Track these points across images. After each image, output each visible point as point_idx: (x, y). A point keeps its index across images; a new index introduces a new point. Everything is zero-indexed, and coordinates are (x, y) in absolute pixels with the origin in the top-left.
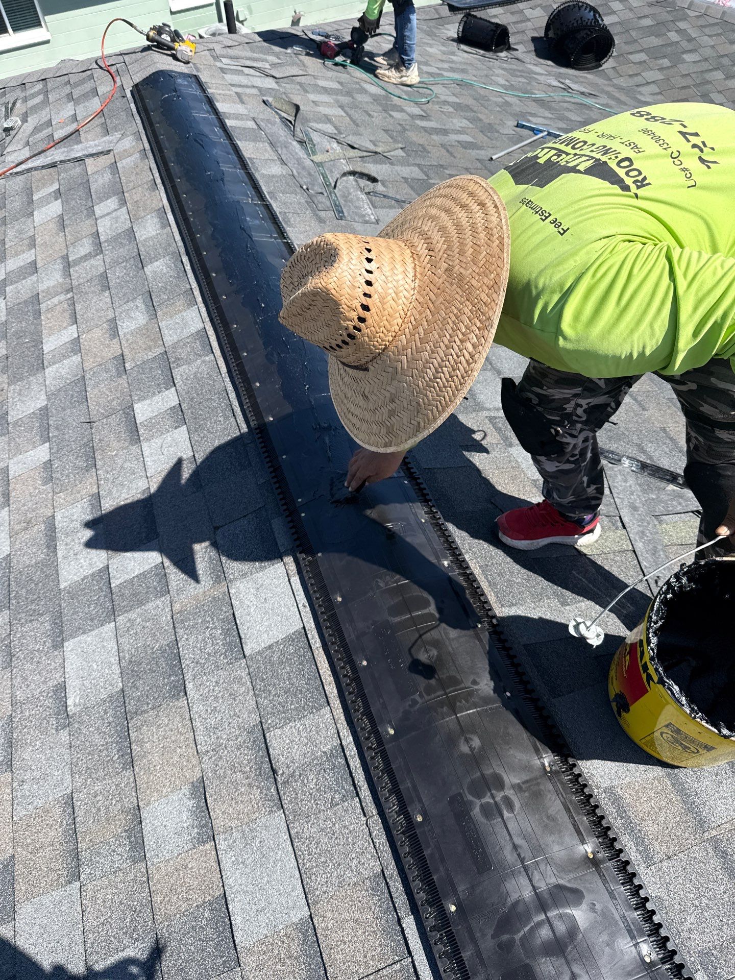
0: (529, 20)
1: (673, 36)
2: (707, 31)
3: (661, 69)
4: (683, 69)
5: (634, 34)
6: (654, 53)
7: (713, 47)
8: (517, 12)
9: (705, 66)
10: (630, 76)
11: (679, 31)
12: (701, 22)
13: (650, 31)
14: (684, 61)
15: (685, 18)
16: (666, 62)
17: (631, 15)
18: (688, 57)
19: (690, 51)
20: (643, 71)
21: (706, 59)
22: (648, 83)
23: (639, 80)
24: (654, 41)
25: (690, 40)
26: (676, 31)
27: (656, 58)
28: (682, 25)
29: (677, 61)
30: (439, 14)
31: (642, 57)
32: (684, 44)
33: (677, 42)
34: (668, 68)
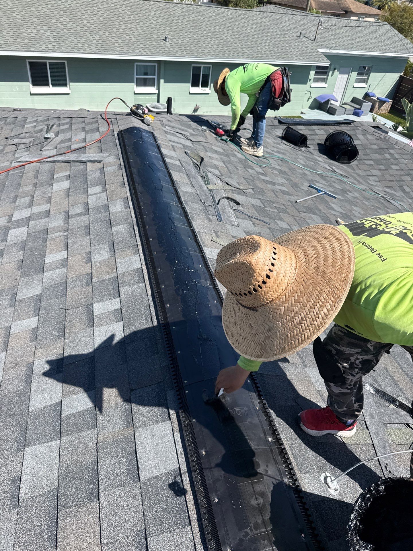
0: (317, 135)
1: (387, 156)
2: (404, 156)
3: (380, 170)
4: (391, 172)
5: (368, 151)
6: (378, 162)
7: (406, 164)
8: (312, 130)
9: (402, 173)
10: (365, 170)
11: (390, 154)
12: (401, 152)
13: (376, 151)
14: (391, 169)
15: (393, 148)
16: (382, 167)
17: (367, 142)
18: (393, 167)
19: (395, 164)
20: (371, 169)
21: (402, 170)
22: (373, 175)
23: (369, 173)
24: (377, 156)
25: (395, 159)
26: (389, 154)
27: (378, 164)
28: (392, 151)
29: (388, 167)
30: (273, 123)
31: (371, 162)
32: (392, 160)
33: (389, 159)
34: (383, 170)
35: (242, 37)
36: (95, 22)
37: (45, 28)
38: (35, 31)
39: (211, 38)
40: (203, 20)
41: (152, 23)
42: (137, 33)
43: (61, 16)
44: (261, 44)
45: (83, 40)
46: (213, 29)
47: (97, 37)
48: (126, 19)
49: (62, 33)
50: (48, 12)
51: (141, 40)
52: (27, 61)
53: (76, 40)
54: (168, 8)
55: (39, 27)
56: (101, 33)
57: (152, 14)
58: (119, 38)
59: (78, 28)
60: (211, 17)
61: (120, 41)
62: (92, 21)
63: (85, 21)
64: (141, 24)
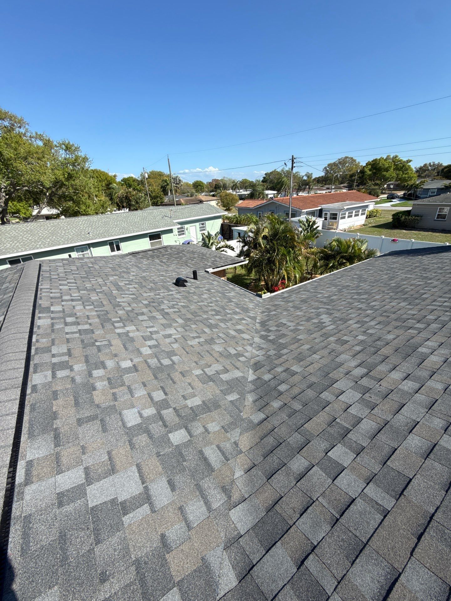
1: (181, 255)
6: (176, 258)
13: (176, 254)
15: (184, 251)
24: (177, 256)
29: (181, 259)
35: (132, 224)
36: (46, 233)
37: (15, 242)
38: (9, 245)
39: (115, 228)
40: (110, 221)
41: (81, 227)
42: (72, 234)
43: (25, 235)
44: (143, 225)
45: (40, 243)
46: (116, 223)
47: (49, 240)
48: (65, 228)
49: (26, 242)
50: (16, 234)
51: (75, 237)
52: (7, 260)
53: (35, 244)
54: (89, 219)
55: (11, 243)
56: (50, 238)
57: (80, 223)
58: (62, 238)
59: (36, 238)
60: (114, 218)
61: (62, 239)
62: (44, 234)
63: (40, 234)
64: (74, 229)
